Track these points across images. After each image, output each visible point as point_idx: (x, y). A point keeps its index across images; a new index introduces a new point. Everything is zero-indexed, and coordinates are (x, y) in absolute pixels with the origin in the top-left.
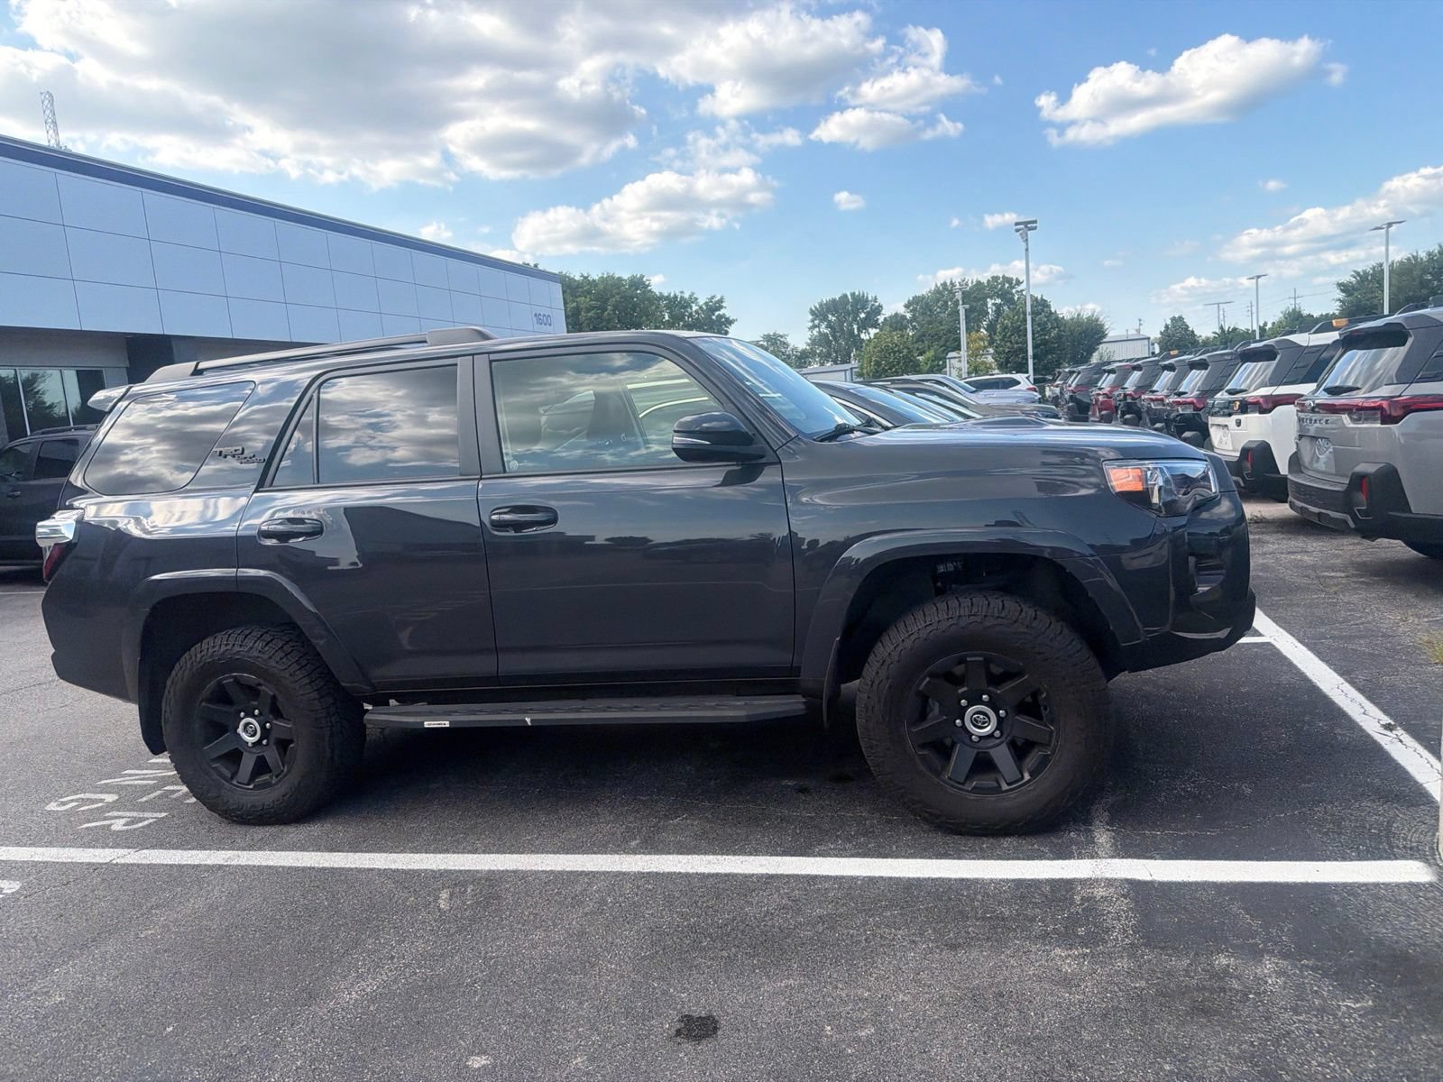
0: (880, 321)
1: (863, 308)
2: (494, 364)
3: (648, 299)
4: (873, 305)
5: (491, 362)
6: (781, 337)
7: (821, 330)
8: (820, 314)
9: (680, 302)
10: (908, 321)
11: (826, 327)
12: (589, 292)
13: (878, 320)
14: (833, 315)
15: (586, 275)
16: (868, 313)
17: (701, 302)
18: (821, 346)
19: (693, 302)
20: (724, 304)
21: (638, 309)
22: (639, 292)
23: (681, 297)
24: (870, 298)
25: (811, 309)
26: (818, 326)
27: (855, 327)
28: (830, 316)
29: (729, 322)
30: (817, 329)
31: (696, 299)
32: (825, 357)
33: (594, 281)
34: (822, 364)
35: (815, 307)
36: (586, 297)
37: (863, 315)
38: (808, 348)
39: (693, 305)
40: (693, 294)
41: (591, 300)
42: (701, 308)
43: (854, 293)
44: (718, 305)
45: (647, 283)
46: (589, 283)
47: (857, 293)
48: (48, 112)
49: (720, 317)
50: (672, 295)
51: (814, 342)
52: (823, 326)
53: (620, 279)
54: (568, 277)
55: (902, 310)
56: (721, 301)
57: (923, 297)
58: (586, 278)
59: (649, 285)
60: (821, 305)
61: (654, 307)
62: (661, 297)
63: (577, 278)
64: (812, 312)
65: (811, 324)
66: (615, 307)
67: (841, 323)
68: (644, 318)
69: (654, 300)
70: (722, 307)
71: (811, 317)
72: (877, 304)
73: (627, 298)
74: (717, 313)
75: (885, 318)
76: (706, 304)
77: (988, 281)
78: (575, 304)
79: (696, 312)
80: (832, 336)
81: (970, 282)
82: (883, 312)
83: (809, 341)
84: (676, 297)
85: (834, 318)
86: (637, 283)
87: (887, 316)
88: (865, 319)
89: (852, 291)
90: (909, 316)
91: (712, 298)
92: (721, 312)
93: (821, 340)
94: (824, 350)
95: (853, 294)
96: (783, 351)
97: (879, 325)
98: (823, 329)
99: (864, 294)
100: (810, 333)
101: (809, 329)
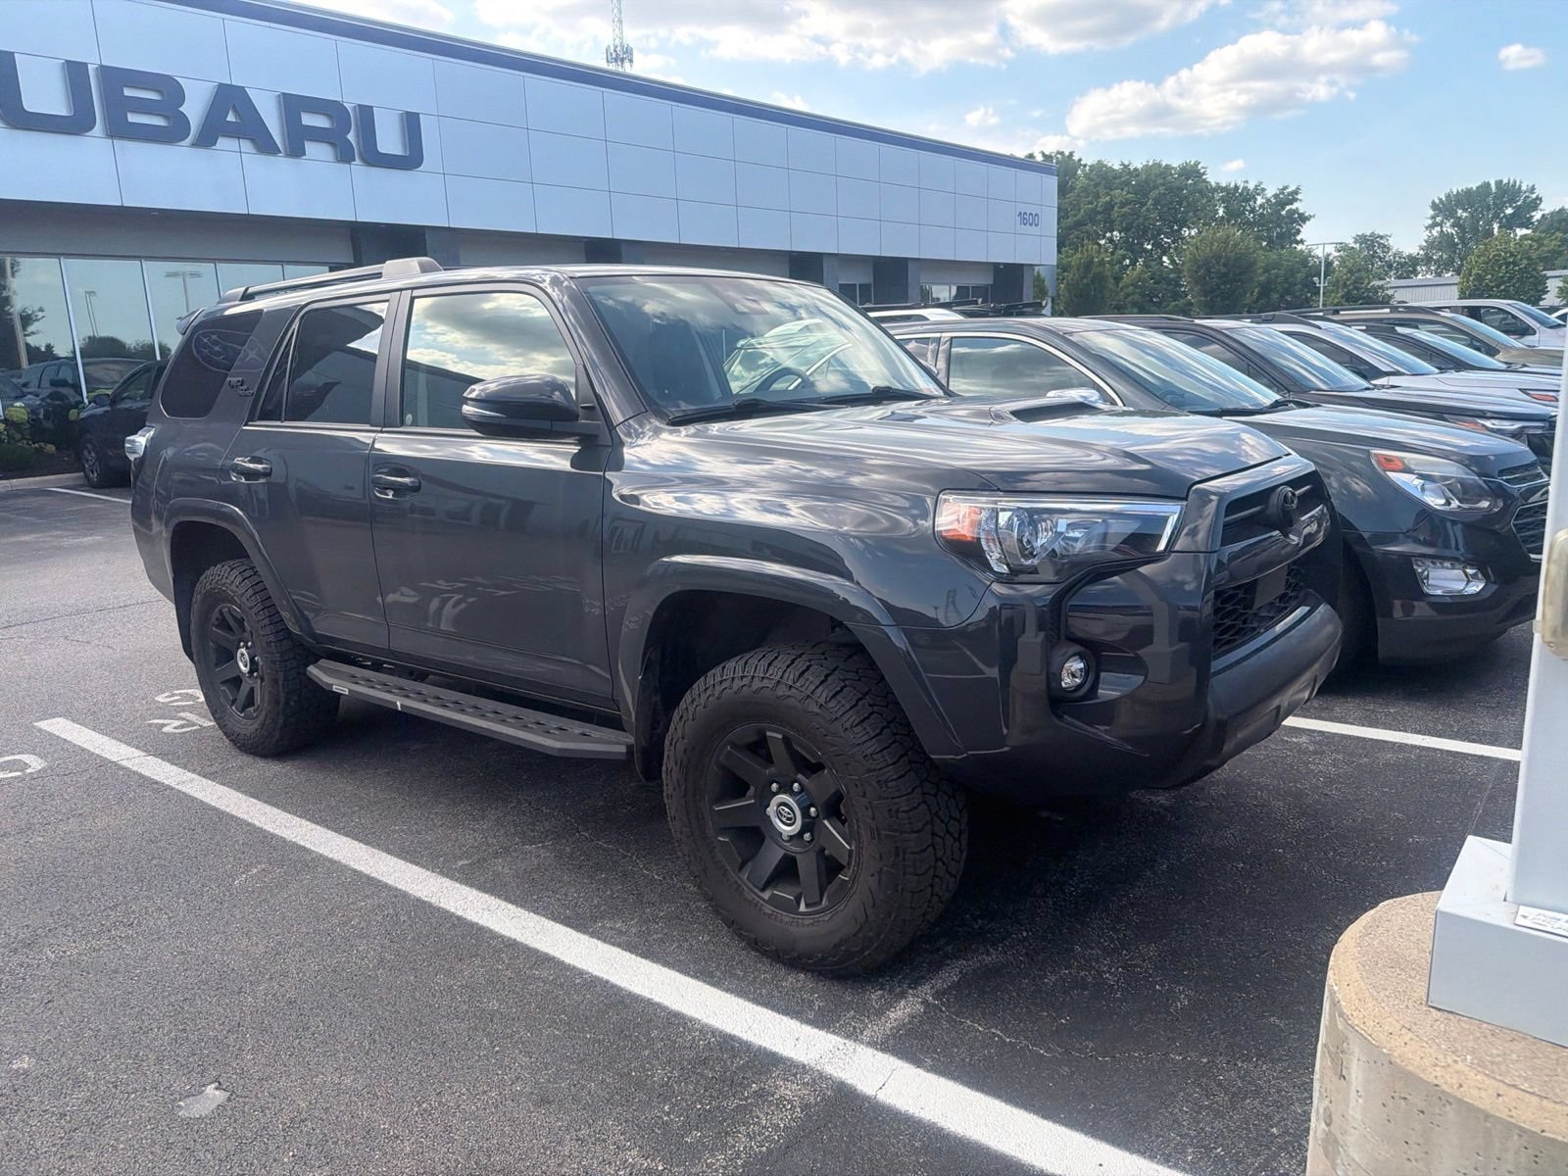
0: (1535, 219)
1: (1512, 201)
3: (1200, 192)
4: (1527, 197)
6: (1382, 237)
7: (1444, 229)
8: (1444, 209)
9: (1241, 194)
11: (1453, 226)
12: (1128, 183)
13: (1532, 217)
14: (1465, 210)
15: (1126, 163)
16: (1518, 209)
17: (1270, 193)
18: (1440, 250)
19: (1259, 194)
20: (1299, 197)
21: (1185, 204)
22: (1190, 182)
23: (1245, 188)
24: (1524, 188)
25: (1433, 202)
26: (1441, 225)
28: (1460, 211)
29: (1303, 219)
30: (1438, 229)
31: (1263, 190)
32: (1444, 266)
33: (1136, 169)
34: (1439, 275)
35: (1440, 200)
36: (1122, 190)
37: (1509, 211)
38: (1422, 252)
39: (1259, 198)
40: (1261, 183)
41: (1129, 193)
42: (1268, 200)
43: (1501, 181)
44: (1293, 197)
45: (1202, 171)
46: (1130, 173)
47: (1505, 181)
49: (1292, 212)
50: (1232, 186)
51: (1431, 245)
52: (1448, 224)
53: (1168, 167)
54: (1105, 166)
56: (1296, 192)
58: (1126, 167)
59: (1204, 174)
60: (1448, 196)
61: (1205, 201)
62: (1219, 188)
63: (1117, 167)
64: (1434, 206)
65: (1430, 222)
66: (1157, 202)
67: (1474, 219)
68: (1191, 214)
69: (1207, 191)
70: (1296, 200)
71: (1432, 213)
72: (1534, 196)
73: (1174, 190)
74: (1288, 208)
75: (1543, 215)
76: (1276, 196)
78: (1108, 198)
79: (1261, 206)
80: (1459, 238)
82: (1541, 207)
83: (1425, 244)
84: (1236, 188)
85: (1465, 214)
86: (1192, 172)
87: (1546, 212)
88: (1513, 215)
89: (1499, 179)
91: (1285, 188)
92: (1294, 207)
93: (1444, 243)
94: (1445, 256)
95: (1499, 183)
96: (1381, 255)
97: (1532, 223)
98: (1448, 228)
99: (1515, 182)
100: (1427, 233)
101: (1427, 228)
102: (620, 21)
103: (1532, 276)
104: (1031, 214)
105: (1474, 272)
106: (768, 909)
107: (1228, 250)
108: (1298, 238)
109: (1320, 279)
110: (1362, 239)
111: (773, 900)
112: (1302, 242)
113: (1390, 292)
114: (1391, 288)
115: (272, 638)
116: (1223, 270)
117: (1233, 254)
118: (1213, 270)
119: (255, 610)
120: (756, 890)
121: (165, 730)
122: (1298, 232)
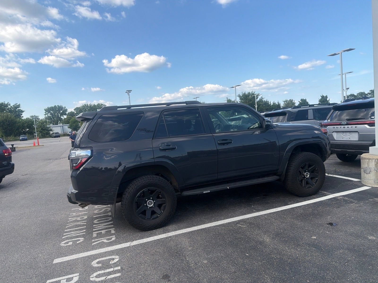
1: (61, 109)
4: (64, 109)
7: (48, 115)
8: (48, 110)
9: (4, 105)
10: (75, 114)
11: (50, 114)
14: (52, 111)
16: (63, 111)
17: (12, 105)
20: (20, 106)
23: (4, 103)
24: (63, 107)
25: (45, 109)
27: (59, 115)
28: (51, 111)
29: (23, 112)
30: (47, 115)
31: (10, 104)
35: (46, 109)
37: (61, 112)
38: (44, 120)
39: (9, 106)
42: (11, 107)
43: (58, 105)
49: (19, 110)
51: (46, 118)
55: (73, 111)
56: (19, 105)
57: (79, 108)
60: (48, 108)
64: (45, 110)
65: (45, 113)
67: (54, 113)
70: (20, 107)
71: (45, 111)
72: (66, 109)
74: (18, 109)
75: (68, 113)
76: (13, 106)
77: (97, 105)
80: (52, 117)
81: (92, 104)
82: (68, 111)
83: (45, 118)
85: (52, 112)
87: (69, 112)
88: (62, 112)
90: (75, 112)
91: (16, 104)
92: (20, 108)
93: (49, 118)
94: (50, 121)
95: (58, 106)
97: (66, 114)
98: (49, 115)
99: (61, 106)
100: (45, 116)
101: (45, 115)
108: (22, 116)
109: (35, 125)
112: (23, 117)
114: (52, 127)
116: (8, 123)
117: (10, 119)
118: (5, 123)
122: (22, 115)
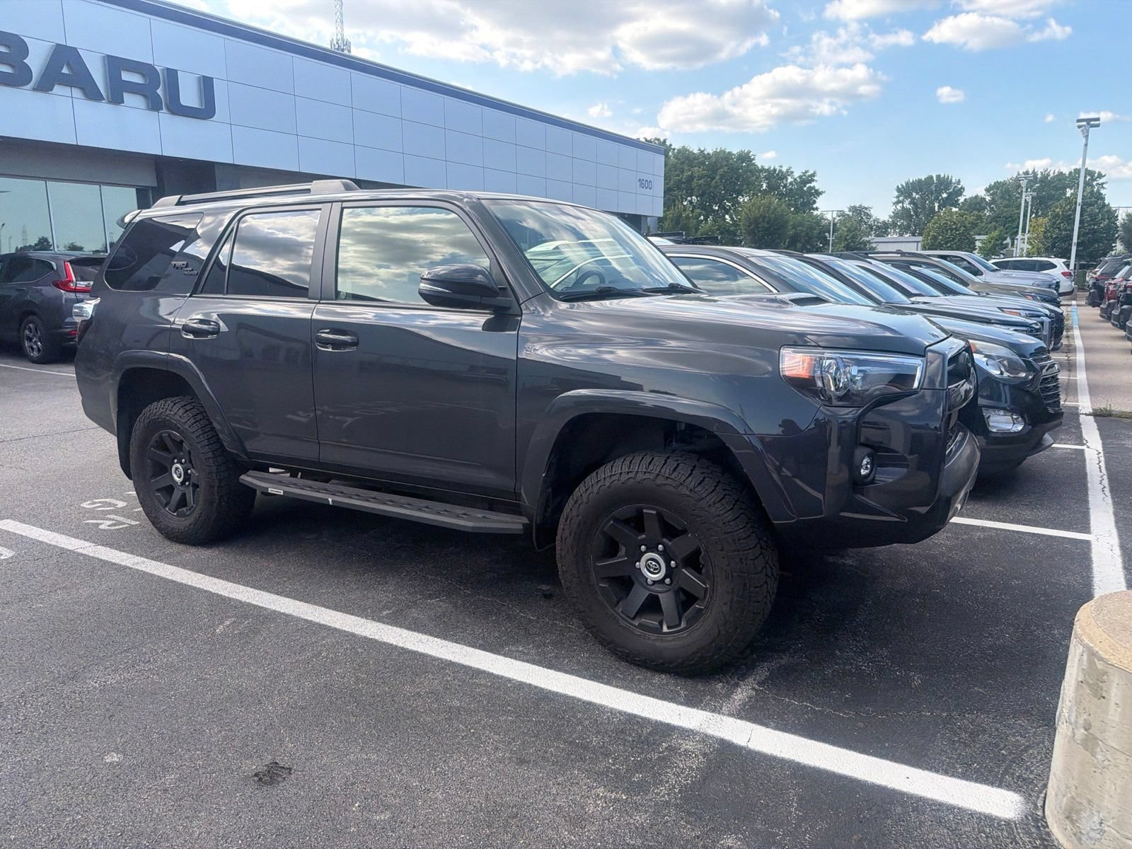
0: (960, 202)
1: (946, 189)
2: (345, 210)
3: (750, 171)
4: (956, 187)
5: (342, 209)
6: (866, 209)
7: (905, 205)
8: (905, 191)
9: (778, 175)
10: (987, 203)
11: (910, 203)
12: (703, 163)
13: (958, 200)
14: (917, 193)
15: (702, 149)
16: (950, 194)
17: (796, 175)
18: (902, 219)
19: (789, 175)
20: (815, 178)
21: (741, 179)
22: (744, 164)
23: (780, 171)
24: (954, 181)
25: (898, 187)
26: (902, 202)
27: (936, 205)
28: (914, 194)
29: (818, 193)
30: (901, 205)
31: (792, 172)
32: (905, 229)
33: (708, 154)
34: (901, 235)
35: (902, 185)
36: (699, 167)
37: (945, 195)
38: (890, 220)
39: (789, 178)
40: (791, 168)
41: (704, 170)
42: (795, 180)
43: (940, 176)
44: (811, 178)
45: (752, 157)
46: (704, 156)
47: (942, 176)
48: (338, 14)
49: (811, 188)
50: (772, 168)
51: (896, 215)
52: (907, 202)
53: (730, 153)
54: (688, 150)
55: (982, 193)
56: (813, 175)
57: (1004, 184)
58: (702, 152)
59: (753, 159)
60: (907, 184)
61: (754, 178)
62: (763, 170)
63: (696, 151)
64: (898, 190)
65: (896, 200)
66: (722, 177)
67: (923, 199)
68: (745, 186)
69: (756, 171)
70: (813, 180)
71: (897, 194)
72: (960, 186)
73: (733, 170)
74: (808, 185)
75: (965, 199)
76: (800, 177)
77: (1070, 173)
78: (690, 173)
79: (791, 183)
80: (914, 211)
81: (1052, 173)
82: (964, 193)
83: (892, 215)
84: (775, 170)
85: (917, 196)
86: (745, 158)
87: (967, 197)
88: (947, 198)
89: (938, 174)
90: (988, 198)
91: (806, 172)
92: (812, 185)
93: (904, 214)
94: (905, 223)
95: (938, 177)
96: (866, 220)
97: (959, 204)
98: (907, 205)
99: (948, 177)
100: (894, 207)
101: (894, 204)
102: (342, 23)
103: (967, 238)
104: (647, 181)
105: (931, 234)
106: (638, 632)
107: (770, 212)
108: (815, 206)
109: (830, 234)
110: (853, 209)
111: (641, 626)
112: (817, 209)
113: (874, 245)
114: (875, 242)
115: (210, 455)
116: (766, 225)
117: (773, 216)
118: (760, 226)
119: (197, 434)
120: (628, 620)
121: (100, 527)
122: (815, 202)
